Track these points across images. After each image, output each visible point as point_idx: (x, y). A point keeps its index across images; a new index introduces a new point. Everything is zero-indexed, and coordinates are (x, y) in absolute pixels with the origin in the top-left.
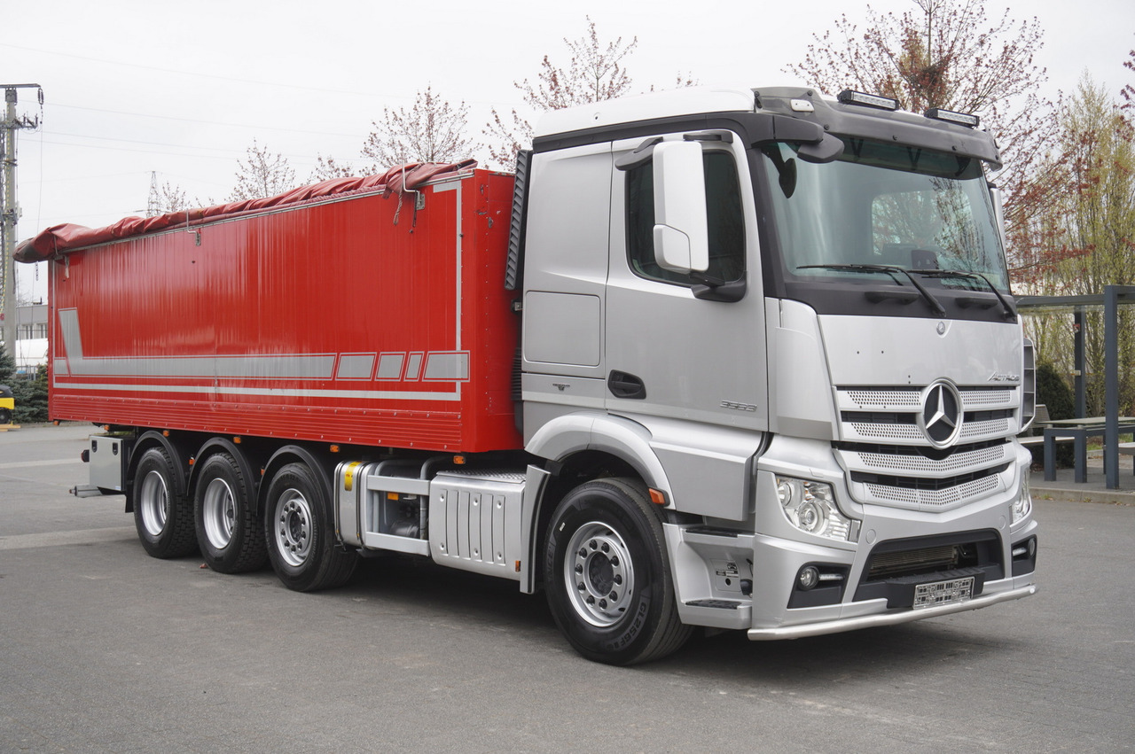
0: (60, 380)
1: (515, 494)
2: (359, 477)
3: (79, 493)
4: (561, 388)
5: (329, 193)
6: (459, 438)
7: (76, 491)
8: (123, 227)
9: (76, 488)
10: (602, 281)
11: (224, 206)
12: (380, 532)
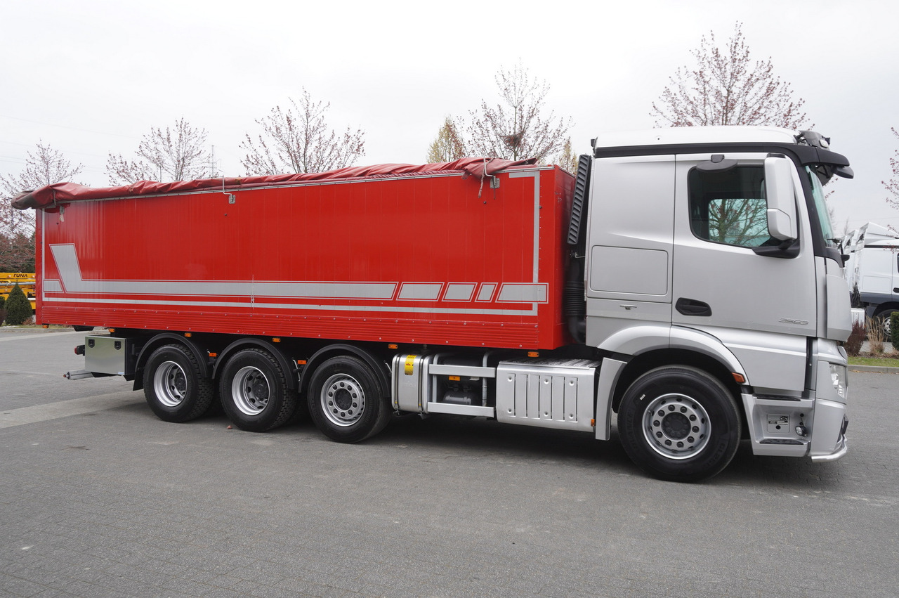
0: (49, 295)
1: (587, 376)
2: (421, 367)
3: (72, 377)
4: (628, 308)
5: (390, 173)
6: (535, 340)
7: (68, 376)
8: (144, 187)
9: (68, 374)
10: (670, 241)
11: (266, 177)
12: (437, 402)
